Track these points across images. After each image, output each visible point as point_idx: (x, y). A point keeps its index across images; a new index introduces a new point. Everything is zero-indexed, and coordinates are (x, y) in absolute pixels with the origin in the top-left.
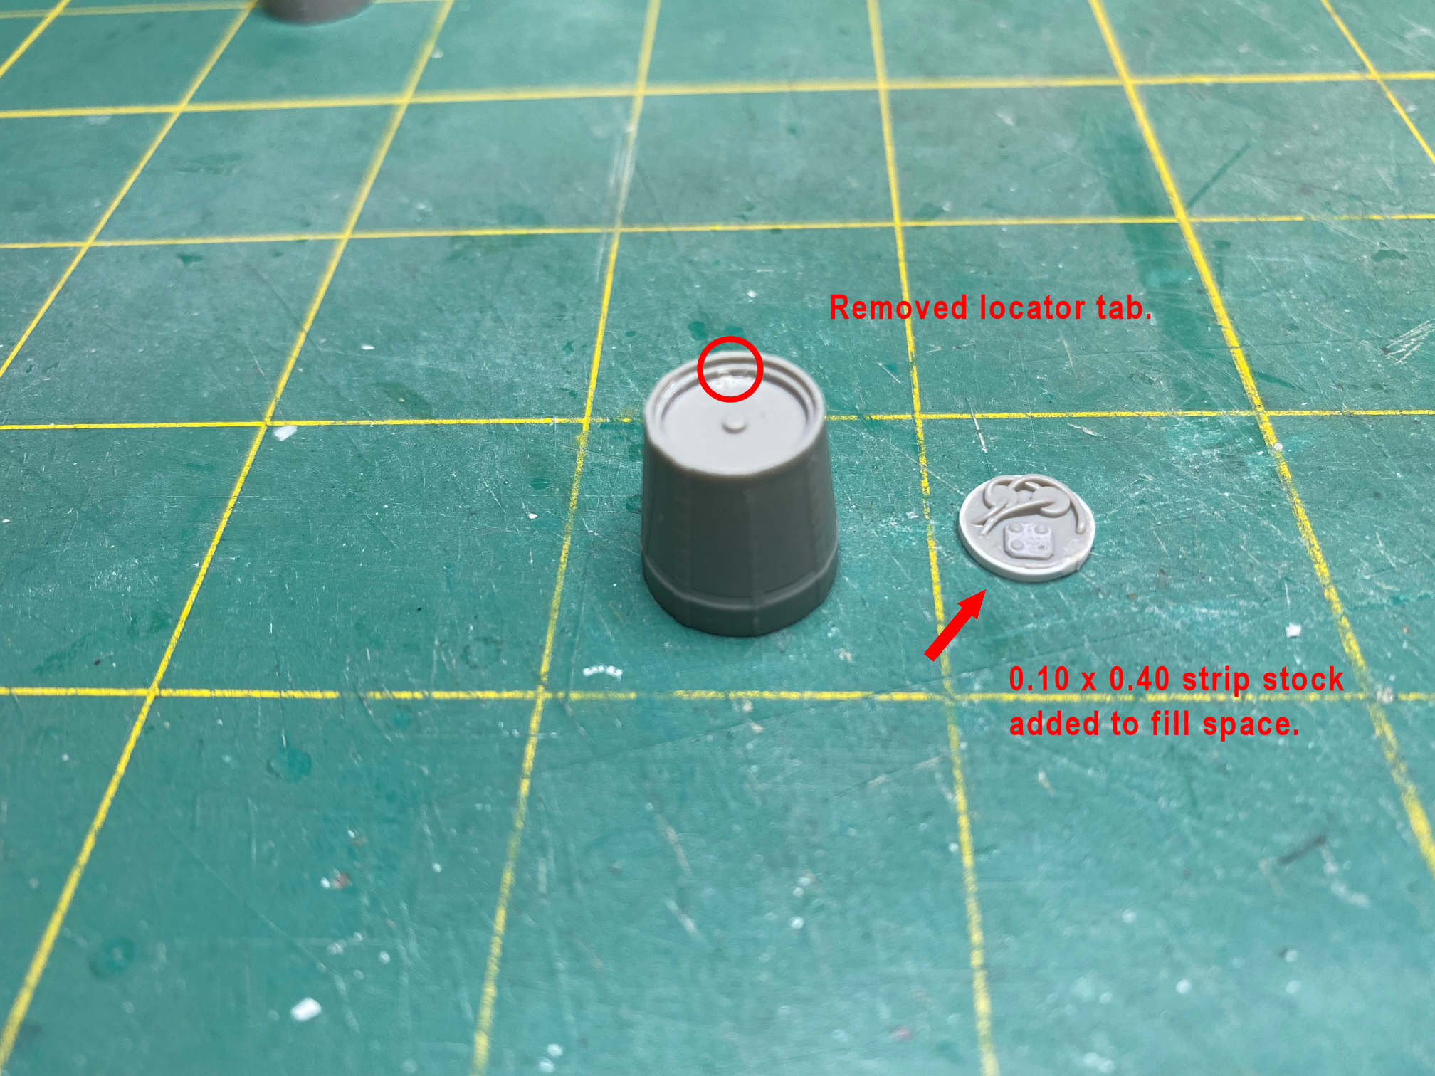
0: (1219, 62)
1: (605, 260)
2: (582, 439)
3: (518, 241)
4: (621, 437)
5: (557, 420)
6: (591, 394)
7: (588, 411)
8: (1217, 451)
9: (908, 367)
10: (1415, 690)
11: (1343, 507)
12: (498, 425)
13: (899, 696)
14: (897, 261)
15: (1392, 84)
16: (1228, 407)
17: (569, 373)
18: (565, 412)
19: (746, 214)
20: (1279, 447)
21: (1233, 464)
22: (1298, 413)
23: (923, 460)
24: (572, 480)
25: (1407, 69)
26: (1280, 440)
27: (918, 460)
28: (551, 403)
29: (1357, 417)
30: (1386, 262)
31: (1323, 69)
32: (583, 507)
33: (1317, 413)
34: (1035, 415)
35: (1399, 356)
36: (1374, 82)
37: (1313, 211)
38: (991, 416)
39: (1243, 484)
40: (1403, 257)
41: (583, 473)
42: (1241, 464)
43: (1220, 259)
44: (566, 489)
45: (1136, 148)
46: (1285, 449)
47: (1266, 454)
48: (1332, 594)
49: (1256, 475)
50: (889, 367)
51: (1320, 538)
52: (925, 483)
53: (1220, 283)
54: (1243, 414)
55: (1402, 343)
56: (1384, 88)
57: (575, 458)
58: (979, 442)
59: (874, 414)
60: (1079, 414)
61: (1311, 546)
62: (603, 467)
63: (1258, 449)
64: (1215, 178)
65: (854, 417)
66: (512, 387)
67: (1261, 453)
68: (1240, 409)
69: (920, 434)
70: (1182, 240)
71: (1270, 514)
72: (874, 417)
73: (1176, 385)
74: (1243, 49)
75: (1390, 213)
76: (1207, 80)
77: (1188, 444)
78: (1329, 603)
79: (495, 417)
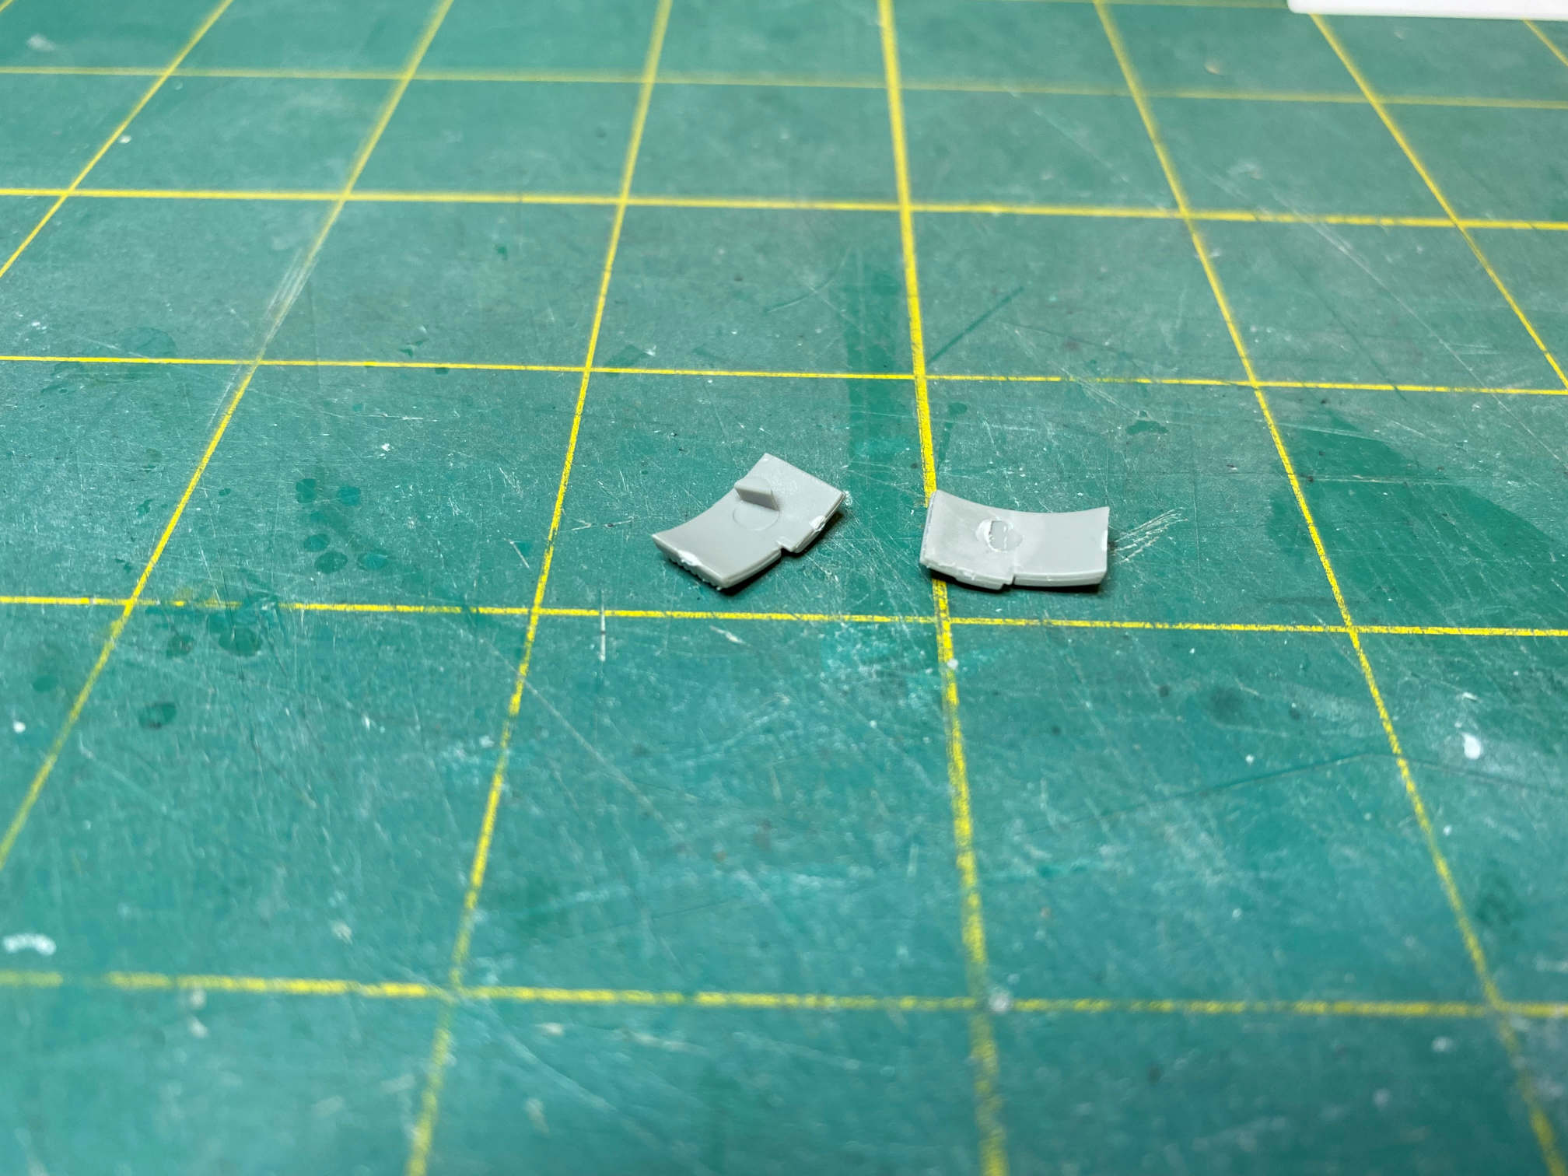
0: (1016, 190)
1: (228, 400)
2: (117, 627)
3: (134, 372)
4: (165, 626)
5: (96, 601)
6: (149, 567)
7: (137, 591)
8: (877, 667)
9: (544, 547)
10: (1035, 995)
11: (1012, 745)
12: (22, 607)
13: (391, 989)
14: (572, 414)
15: (1202, 224)
16: (905, 610)
17: (133, 540)
18: (110, 591)
19: (413, 348)
20: (953, 664)
21: (892, 684)
22: (988, 621)
23: (523, 669)
24: (84, 680)
25: (1221, 207)
26: (956, 656)
27: (517, 668)
28: (98, 577)
29: (1057, 628)
30: (1141, 436)
31: (1129, 203)
32: (85, 718)
33: (1010, 621)
34: (676, 614)
35: (1127, 553)
36: (1181, 222)
37: (1072, 370)
38: (623, 613)
39: (897, 711)
40: (1163, 430)
41: (102, 673)
42: (902, 684)
43: (949, 426)
44: (73, 692)
45: (890, 287)
46: (960, 667)
47: (936, 673)
48: (967, 862)
49: (915, 700)
50: (521, 547)
51: (972, 784)
52: (516, 699)
53: (940, 456)
54: (921, 620)
55: (1135, 537)
56: (1191, 228)
57: (99, 651)
58: (598, 648)
59: (484, 606)
60: (727, 615)
61: (959, 794)
62: (130, 664)
63: (928, 667)
64: (973, 327)
65: (458, 610)
66: (58, 555)
67: (929, 671)
68: (920, 615)
69: (531, 636)
70: (912, 402)
71: (918, 752)
72: (482, 610)
73: (852, 582)
74: (1046, 177)
75: (1161, 375)
76: (995, 209)
77: (846, 658)
78: (960, 872)
79: (24, 594)
